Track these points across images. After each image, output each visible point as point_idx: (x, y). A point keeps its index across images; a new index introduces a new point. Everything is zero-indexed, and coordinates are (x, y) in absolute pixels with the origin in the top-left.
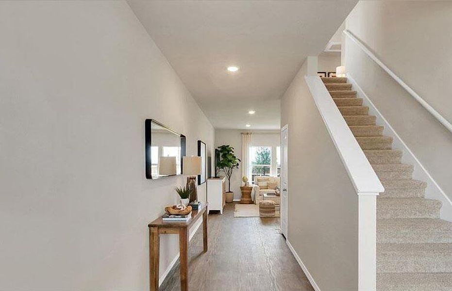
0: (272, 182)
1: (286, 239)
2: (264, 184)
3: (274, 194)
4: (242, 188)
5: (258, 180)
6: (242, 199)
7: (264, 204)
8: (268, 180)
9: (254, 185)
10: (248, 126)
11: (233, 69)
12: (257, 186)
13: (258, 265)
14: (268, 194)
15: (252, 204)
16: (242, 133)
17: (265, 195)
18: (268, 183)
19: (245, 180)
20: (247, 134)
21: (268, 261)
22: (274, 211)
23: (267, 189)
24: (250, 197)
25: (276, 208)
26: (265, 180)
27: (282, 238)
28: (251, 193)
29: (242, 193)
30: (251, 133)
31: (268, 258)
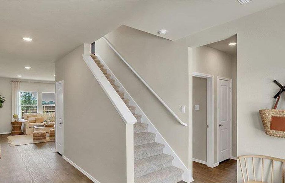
0: (39, 117)
1: (62, 155)
2: (33, 119)
3: (43, 126)
4: (12, 123)
5: (28, 117)
6: (13, 131)
7: (37, 134)
8: (36, 116)
9: (23, 120)
10: (19, 76)
11: (28, 39)
12: (27, 121)
13: (48, 176)
14: (38, 126)
15: (22, 134)
16: (11, 81)
17: (35, 127)
18: (36, 118)
19: (15, 117)
20: (17, 82)
21: (55, 172)
22: (45, 138)
23: (36, 122)
24: (20, 129)
25: (47, 135)
26: (34, 116)
27: (59, 156)
28: (21, 126)
29: (13, 127)
30: (20, 82)
31: (55, 170)
